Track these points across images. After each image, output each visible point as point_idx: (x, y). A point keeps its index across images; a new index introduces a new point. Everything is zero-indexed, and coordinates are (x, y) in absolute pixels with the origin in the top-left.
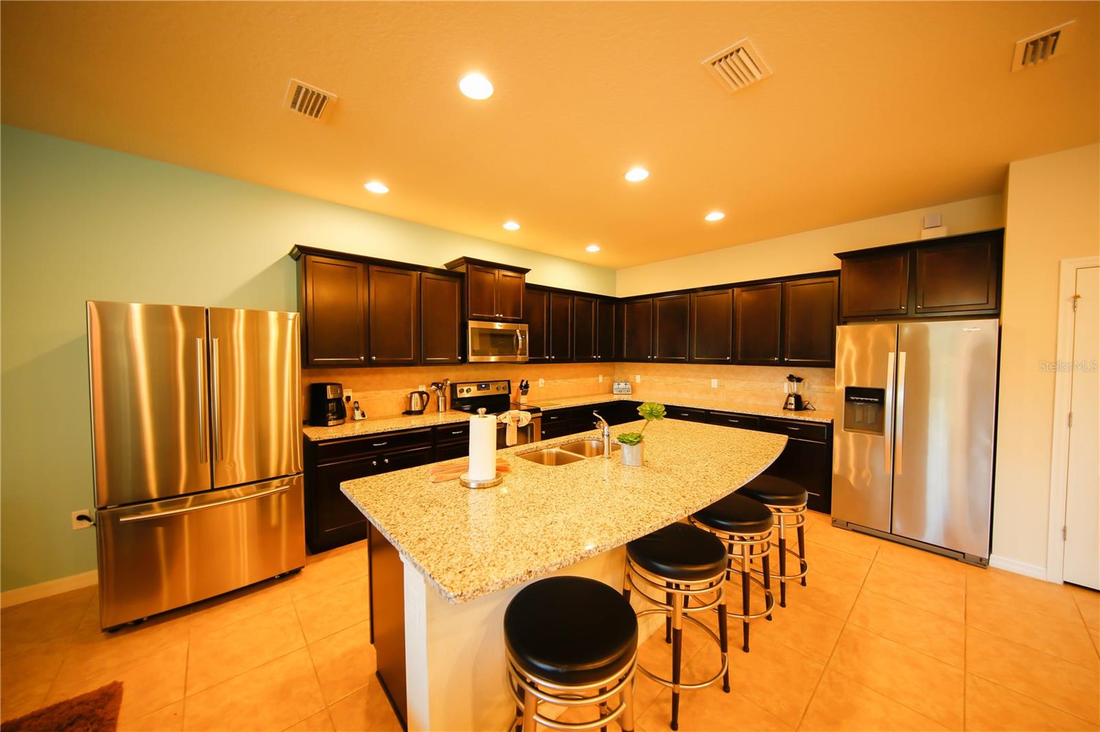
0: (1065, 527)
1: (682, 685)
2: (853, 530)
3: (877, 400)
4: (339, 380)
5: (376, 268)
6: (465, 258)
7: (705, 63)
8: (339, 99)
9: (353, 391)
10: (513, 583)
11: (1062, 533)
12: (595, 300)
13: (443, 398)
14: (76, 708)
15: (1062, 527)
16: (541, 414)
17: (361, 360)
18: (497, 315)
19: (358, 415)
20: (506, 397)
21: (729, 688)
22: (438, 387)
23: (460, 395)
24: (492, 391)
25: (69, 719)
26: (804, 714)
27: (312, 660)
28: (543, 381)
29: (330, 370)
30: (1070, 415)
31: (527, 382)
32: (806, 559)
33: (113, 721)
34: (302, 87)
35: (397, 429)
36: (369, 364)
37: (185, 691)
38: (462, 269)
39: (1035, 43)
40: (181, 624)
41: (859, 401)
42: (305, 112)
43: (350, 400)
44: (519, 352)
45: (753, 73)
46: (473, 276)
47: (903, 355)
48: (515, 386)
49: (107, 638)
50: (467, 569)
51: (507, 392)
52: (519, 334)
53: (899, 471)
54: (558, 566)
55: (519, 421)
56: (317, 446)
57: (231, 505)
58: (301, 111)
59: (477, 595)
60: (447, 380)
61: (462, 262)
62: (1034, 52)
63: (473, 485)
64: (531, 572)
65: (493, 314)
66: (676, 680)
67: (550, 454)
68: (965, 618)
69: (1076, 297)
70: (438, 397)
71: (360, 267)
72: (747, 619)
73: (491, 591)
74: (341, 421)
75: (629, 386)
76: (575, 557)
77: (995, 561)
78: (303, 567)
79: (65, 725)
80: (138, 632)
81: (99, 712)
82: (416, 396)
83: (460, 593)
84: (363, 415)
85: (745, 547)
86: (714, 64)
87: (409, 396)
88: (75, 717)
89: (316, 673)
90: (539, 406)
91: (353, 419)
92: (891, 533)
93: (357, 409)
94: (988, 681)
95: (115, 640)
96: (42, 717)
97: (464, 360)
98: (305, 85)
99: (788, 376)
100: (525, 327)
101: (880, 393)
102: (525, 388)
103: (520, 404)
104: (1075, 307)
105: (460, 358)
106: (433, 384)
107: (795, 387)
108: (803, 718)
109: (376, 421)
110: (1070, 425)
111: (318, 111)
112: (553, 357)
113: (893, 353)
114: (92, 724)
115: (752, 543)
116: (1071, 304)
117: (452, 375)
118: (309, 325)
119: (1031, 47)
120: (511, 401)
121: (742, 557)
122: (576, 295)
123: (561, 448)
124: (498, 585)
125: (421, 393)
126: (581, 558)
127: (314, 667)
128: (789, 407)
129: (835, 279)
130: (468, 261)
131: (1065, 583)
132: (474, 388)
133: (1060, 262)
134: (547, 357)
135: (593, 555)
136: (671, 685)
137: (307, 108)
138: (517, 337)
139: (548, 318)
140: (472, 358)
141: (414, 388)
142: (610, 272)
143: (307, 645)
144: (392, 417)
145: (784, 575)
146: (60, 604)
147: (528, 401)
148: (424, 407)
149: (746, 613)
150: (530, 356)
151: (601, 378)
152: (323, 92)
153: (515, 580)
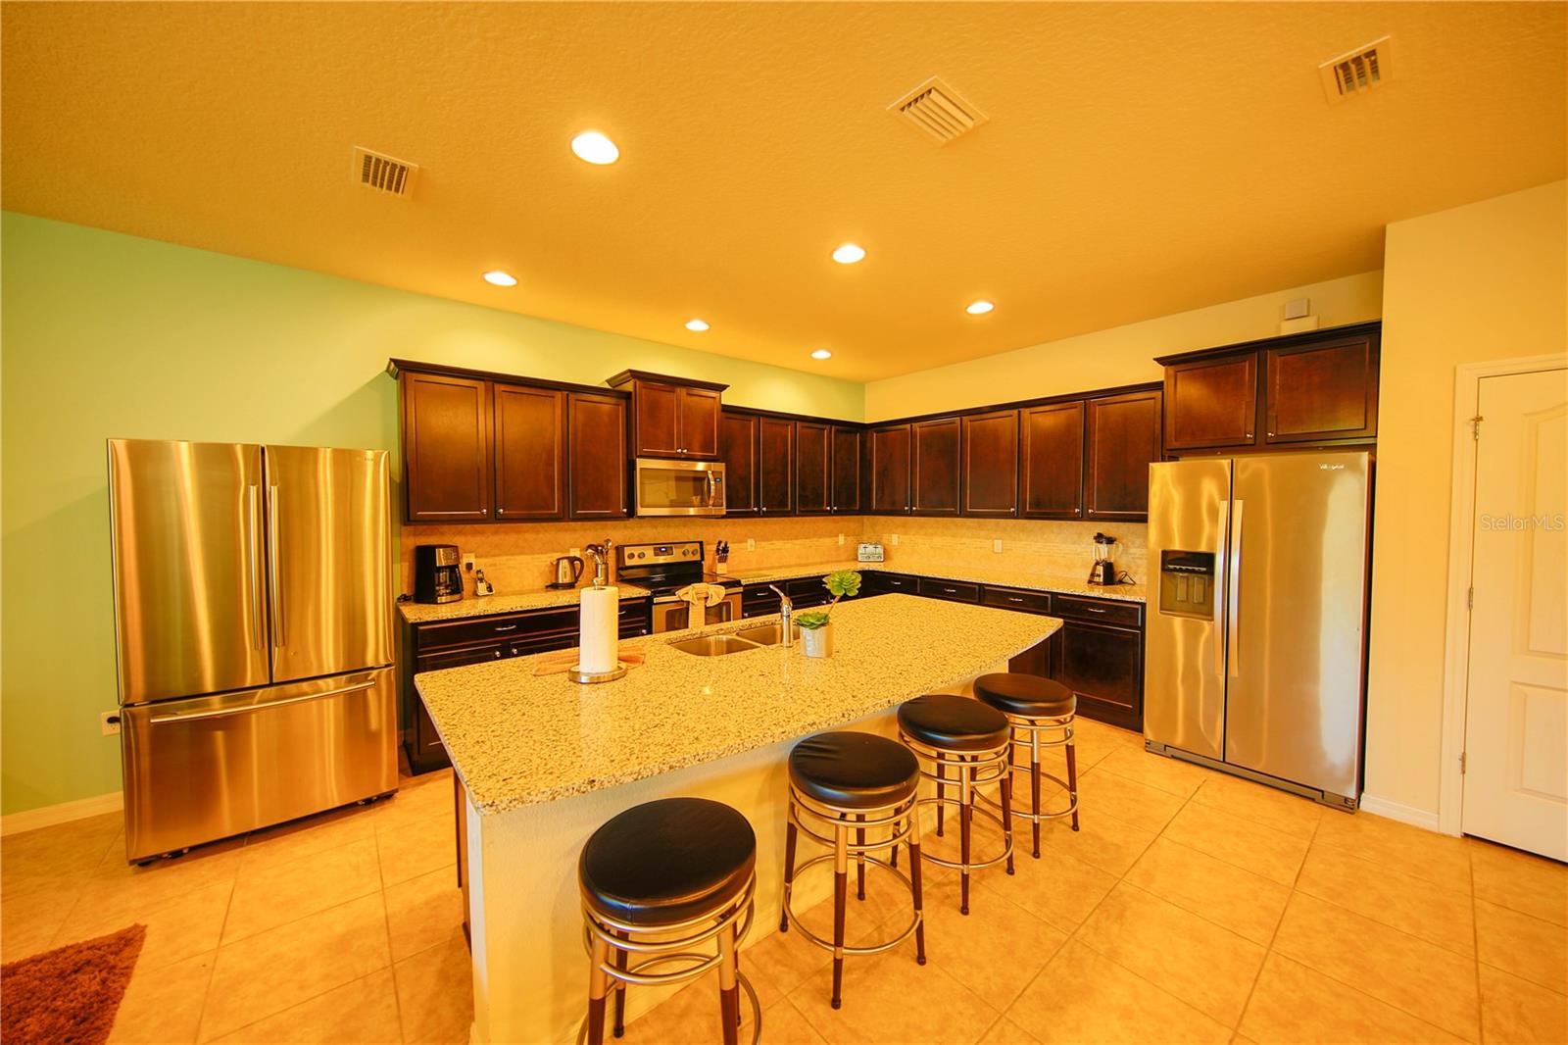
0: (1464, 754)
1: (846, 948)
2: (1173, 757)
3: (1205, 569)
4: (457, 541)
5: (503, 387)
6: (630, 371)
7: (892, 108)
8: (420, 169)
9: (476, 557)
10: (567, 794)
11: (1460, 763)
12: (828, 427)
13: (603, 566)
14: (85, 953)
15: (1459, 754)
16: (741, 589)
17: (483, 513)
18: (679, 451)
19: (482, 588)
20: (698, 565)
21: (924, 958)
22: (597, 550)
23: (629, 562)
24: (676, 557)
25: (75, 965)
26: (1019, 997)
27: (386, 908)
28: (753, 543)
29: (445, 528)
30: (1471, 592)
31: (726, 545)
32: (1079, 793)
33: (128, 970)
34: (371, 157)
35: (529, 608)
36: (494, 519)
37: (221, 939)
38: (629, 387)
39: (1344, 66)
40: (229, 859)
41: (1181, 570)
42: (382, 186)
43: (472, 568)
44: (711, 502)
45: (962, 121)
46: (643, 397)
47: (1238, 505)
48: (710, 550)
49: (137, 873)
50: (515, 777)
51: (699, 559)
52: (710, 476)
53: (1234, 672)
54: (635, 776)
55: (706, 598)
56: (417, 629)
57: (313, 702)
58: (376, 185)
59: (515, 806)
60: (608, 541)
61: (628, 377)
62: (1349, 80)
63: (584, 679)
64: (593, 781)
65: (672, 448)
66: (838, 942)
67: (718, 642)
68: (1297, 880)
69: (1478, 419)
70: (597, 565)
71: (480, 385)
72: (965, 869)
73: (535, 803)
74: (457, 597)
75: (880, 550)
76: (661, 765)
77: (1367, 804)
78: (397, 791)
79: (68, 972)
80: (174, 867)
81: (111, 959)
82: (565, 563)
83: (490, 803)
84: (490, 589)
85: (964, 770)
86: (903, 109)
87: (555, 563)
88: (82, 962)
89: (387, 923)
90: (738, 578)
91: (475, 594)
92: (1224, 761)
93: (481, 580)
94: (1298, 963)
95: (144, 876)
96: (44, 961)
97: (631, 513)
98: (375, 154)
99: (1096, 535)
100: (721, 467)
101: (1208, 560)
102: (723, 552)
103: (717, 575)
104: (1476, 434)
105: (625, 510)
106: (590, 547)
107: (1103, 551)
108: (1015, 1001)
109: (506, 597)
110: (1470, 606)
111: (398, 184)
112: (765, 509)
113: (1226, 502)
114: (100, 971)
115: (973, 764)
116: (1471, 430)
117: (615, 533)
118: (410, 468)
119: (1340, 72)
120: (705, 572)
121: (959, 783)
122: (800, 420)
123: (737, 634)
124: (545, 795)
125: (572, 560)
126: (671, 768)
127: (387, 917)
128: (1096, 579)
129: (1158, 394)
130: (635, 375)
131: (1466, 835)
132: (649, 552)
133: (1455, 369)
134: (756, 509)
135: (690, 765)
136: (833, 949)
137: (383, 179)
138: (709, 480)
139: (757, 452)
140: (641, 511)
141: (562, 552)
142: (856, 386)
143: (383, 888)
144: (533, 591)
145: (1038, 814)
146: (82, 831)
147: (729, 572)
148: (577, 578)
149: (965, 860)
150: (727, 508)
151: (841, 539)
152: (399, 161)
153: (571, 791)
